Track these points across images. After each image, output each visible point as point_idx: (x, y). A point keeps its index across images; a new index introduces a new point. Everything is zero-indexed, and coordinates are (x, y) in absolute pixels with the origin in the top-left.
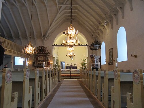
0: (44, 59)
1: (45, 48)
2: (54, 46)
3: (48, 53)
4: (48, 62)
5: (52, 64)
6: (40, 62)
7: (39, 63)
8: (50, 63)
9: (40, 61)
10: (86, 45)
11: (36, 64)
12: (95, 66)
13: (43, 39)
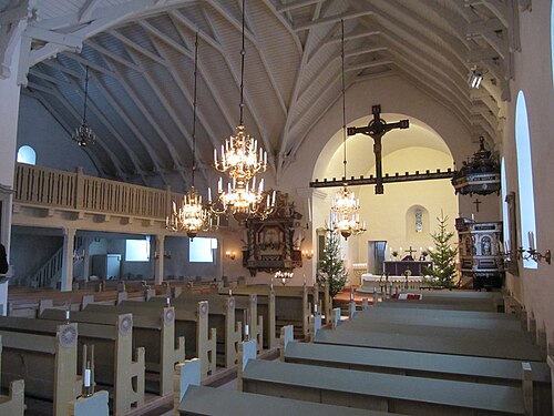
0: (281, 240)
1: (282, 196)
2: (317, 184)
3: (293, 217)
4: (294, 249)
5: (309, 258)
6: (269, 252)
7: (263, 253)
8: (303, 252)
9: (266, 246)
10: (449, 174)
11: (252, 258)
12: (476, 268)
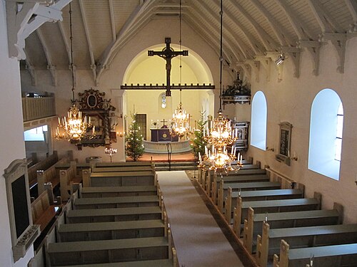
0: (101, 125)
1: (100, 94)
2: (126, 87)
3: (109, 109)
4: (112, 131)
5: (121, 136)
6: (91, 133)
8: (117, 133)
9: (91, 131)
10: (210, 87)
13: (94, 70)
